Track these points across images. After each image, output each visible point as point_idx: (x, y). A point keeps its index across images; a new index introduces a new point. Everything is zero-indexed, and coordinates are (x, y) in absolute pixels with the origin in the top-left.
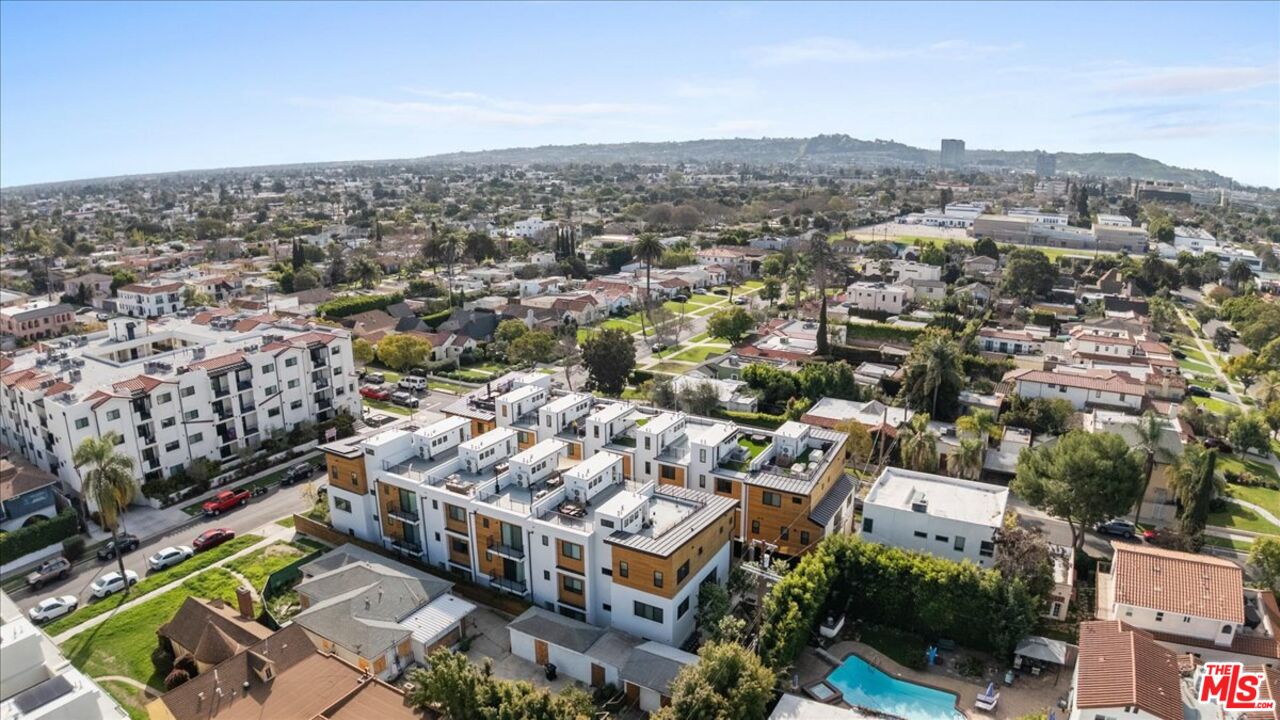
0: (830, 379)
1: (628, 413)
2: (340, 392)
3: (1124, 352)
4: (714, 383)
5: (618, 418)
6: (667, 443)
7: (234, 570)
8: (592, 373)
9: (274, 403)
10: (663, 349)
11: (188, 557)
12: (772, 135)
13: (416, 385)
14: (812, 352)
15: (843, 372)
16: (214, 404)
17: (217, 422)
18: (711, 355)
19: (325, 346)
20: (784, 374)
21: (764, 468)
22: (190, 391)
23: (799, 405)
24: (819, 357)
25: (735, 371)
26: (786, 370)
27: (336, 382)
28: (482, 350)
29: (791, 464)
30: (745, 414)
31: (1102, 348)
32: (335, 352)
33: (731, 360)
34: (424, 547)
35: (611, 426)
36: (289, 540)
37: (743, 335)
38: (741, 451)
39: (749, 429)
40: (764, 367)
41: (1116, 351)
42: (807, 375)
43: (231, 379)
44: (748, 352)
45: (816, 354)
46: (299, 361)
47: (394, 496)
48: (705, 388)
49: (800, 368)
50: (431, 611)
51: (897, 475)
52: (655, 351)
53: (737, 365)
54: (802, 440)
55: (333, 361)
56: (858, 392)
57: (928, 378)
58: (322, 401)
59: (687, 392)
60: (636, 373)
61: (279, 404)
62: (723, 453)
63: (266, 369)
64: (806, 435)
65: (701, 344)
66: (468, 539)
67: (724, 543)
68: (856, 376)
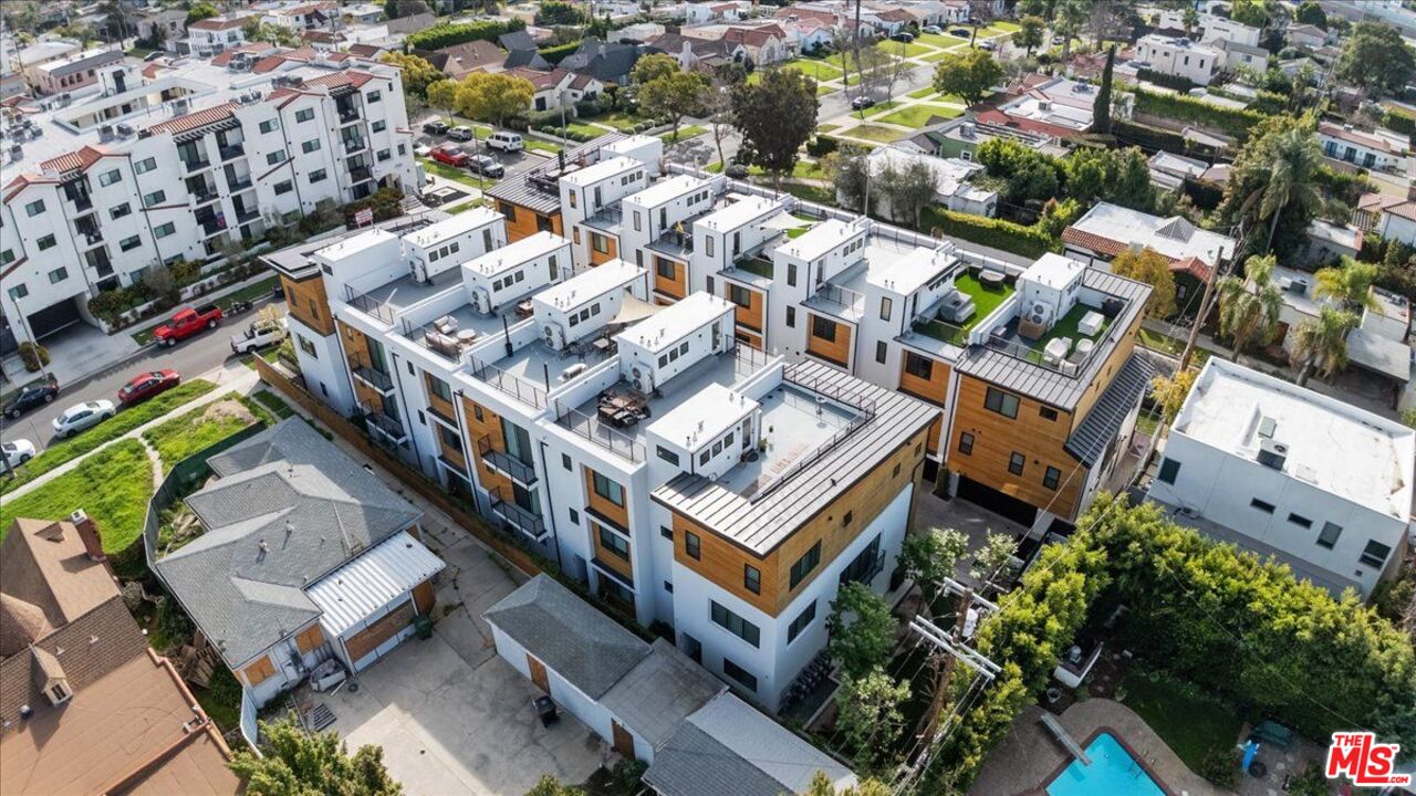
0: (1113, 174)
1: (770, 216)
2: (384, 156)
4: (932, 162)
5: (750, 224)
6: (827, 276)
7: (151, 443)
8: (748, 137)
9: (283, 175)
10: (868, 105)
11: (106, 416)
13: (507, 144)
14: (1084, 127)
15: (1135, 165)
16: (188, 181)
17: (194, 206)
18: (934, 119)
19: (356, 91)
20: (1042, 159)
21: (995, 343)
22: (150, 164)
23: (1061, 211)
24: (1094, 136)
25: (967, 146)
26: (1046, 152)
27: (377, 142)
28: (609, 96)
29: (1046, 337)
30: (975, 218)
32: (374, 98)
33: (963, 129)
34: (406, 429)
35: (737, 236)
36: (244, 393)
37: (985, 94)
38: (957, 303)
39: (977, 254)
40: (1011, 146)
42: (1078, 164)
43: (209, 145)
44: (990, 118)
45: (1090, 131)
46: (318, 113)
47: (360, 345)
48: (918, 170)
49: (1066, 151)
50: (369, 565)
51: (1227, 374)
52: (856, 107)
53: (972, 136)
54: (1070, 291)
55: (371, 112)
56: (1153, 198)
57: (1269, 192)
58: (358, 169)
59: (889, 175)
60: (819, 139)
61: (290, 177)
62: (923, 306)
63: (265, 127)
64: (1079, 282)
65: (924, 102)
66: (458, 432)
67: (902, 488)
68: (1153, 173)
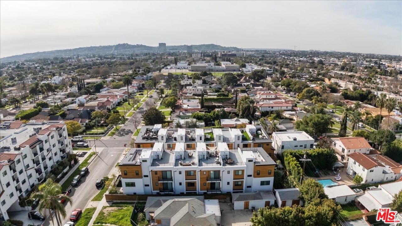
3: (273, 97)
12: (102, 45)
31: (268, 96)
34: (174, 190)
41: (271, 97)
